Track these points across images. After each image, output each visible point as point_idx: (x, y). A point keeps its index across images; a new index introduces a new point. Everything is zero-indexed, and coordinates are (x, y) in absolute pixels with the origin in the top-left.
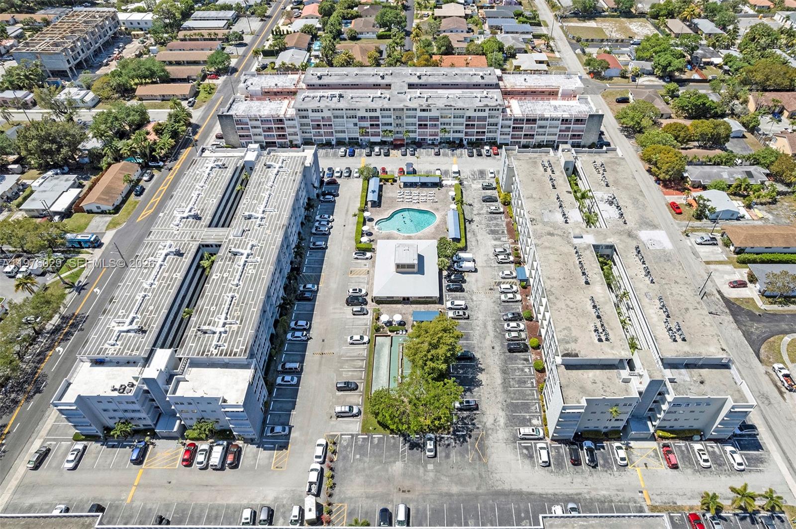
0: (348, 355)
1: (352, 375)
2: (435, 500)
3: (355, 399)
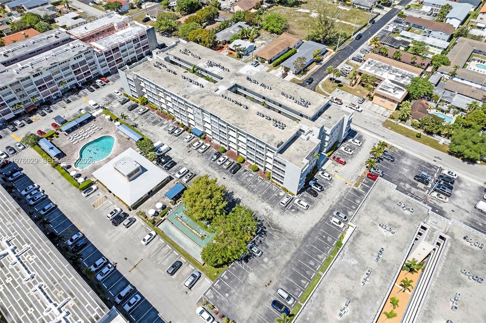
0: (152, 251)
1: (169, 259)
2: (286, 272)
3: (187, 269)
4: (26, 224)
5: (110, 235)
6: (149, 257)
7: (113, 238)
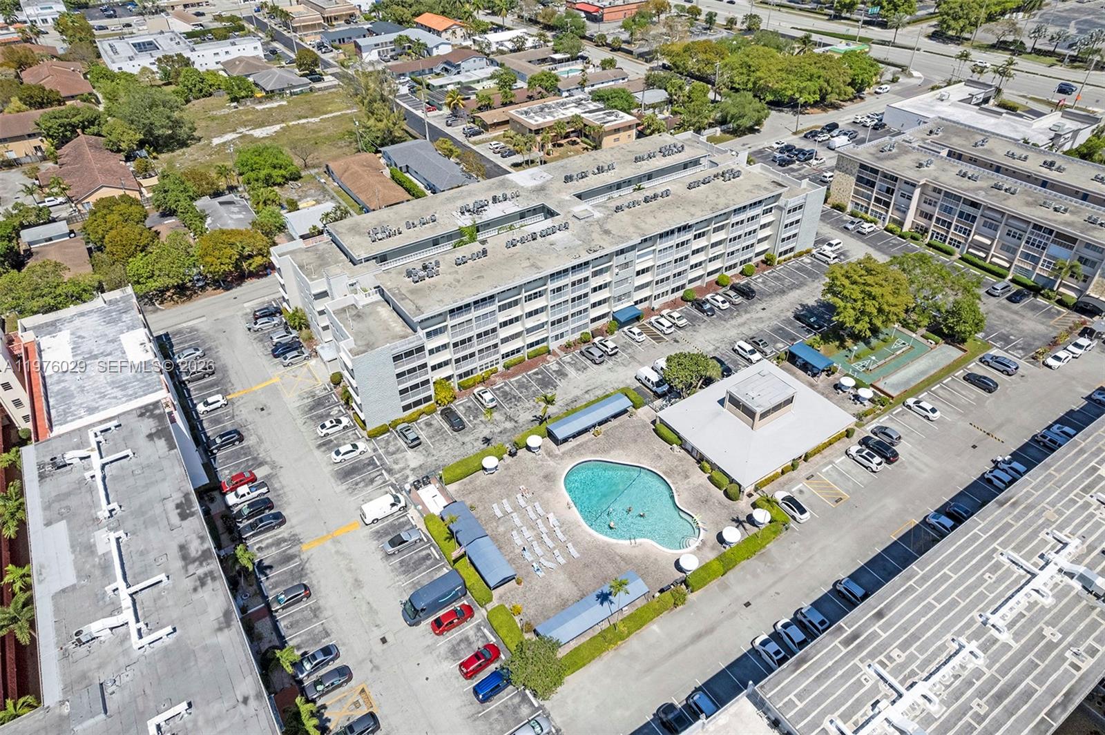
4: (1044, 482)
5: (921, 471)
6: (964, 415)
7: (927, 465)
